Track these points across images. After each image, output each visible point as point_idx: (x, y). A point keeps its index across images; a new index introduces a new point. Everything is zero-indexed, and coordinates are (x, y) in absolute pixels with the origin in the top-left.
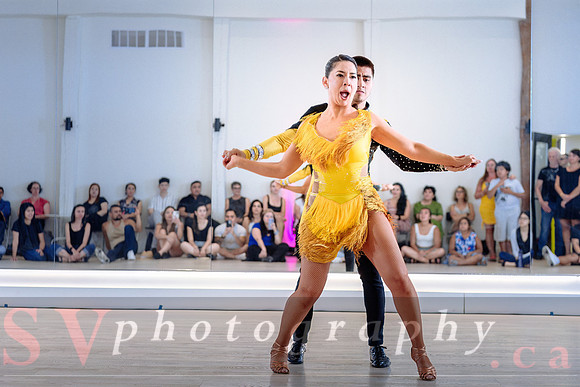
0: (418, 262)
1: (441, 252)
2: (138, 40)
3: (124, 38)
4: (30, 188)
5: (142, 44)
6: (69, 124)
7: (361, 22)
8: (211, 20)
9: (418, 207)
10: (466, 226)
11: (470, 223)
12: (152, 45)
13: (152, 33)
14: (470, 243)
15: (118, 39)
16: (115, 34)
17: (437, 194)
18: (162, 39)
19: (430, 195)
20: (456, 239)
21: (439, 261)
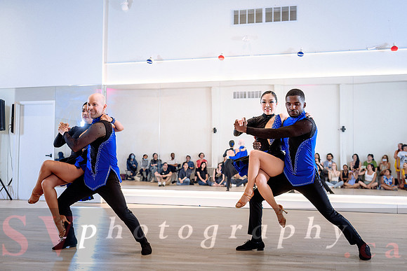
0: (366, 188)
1: (376, 184)
2: (244, 96)
3: (238, 95)
4: (199, 156)
5: (245, 97)
6: (215, 130)
7: (339, 85)
8: (273, 85)
9: (365, 164)
10: (388, 173)
11: (390, 172)
12: (249, 97)
13: (249, 93)
14: (391, 181)
15: (236, 96)
16: (234, 93)
17: (374, 158)
18: (253, 95)
19: (371, 158)
20: (384, 178)
21: (375, 188)
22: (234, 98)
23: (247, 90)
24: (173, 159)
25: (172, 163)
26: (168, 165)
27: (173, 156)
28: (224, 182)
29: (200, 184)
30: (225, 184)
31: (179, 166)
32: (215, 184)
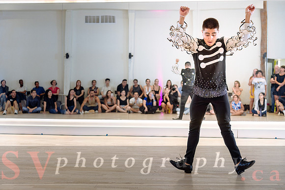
2: (96, 20)
5: (98, 22)
6: (67, 56)
7: (191, 11)
8: (127, 11)
10: (237, 98)
12: (102, 22)
13: (102, 17)
14: (239, 106)
15: (88, 20)
16: (86, 18)
18: (106, 19)
20: (232, 103)
22: (86, 22)
23: (100, 14)
24: (22, 85)
25: (21, 90)
26: (16, 92)
27: (21, 83)
28: (76, 109)
29: (50, 113)
30: (77, 111)
31: (29, 93)
32: (68, 112)
